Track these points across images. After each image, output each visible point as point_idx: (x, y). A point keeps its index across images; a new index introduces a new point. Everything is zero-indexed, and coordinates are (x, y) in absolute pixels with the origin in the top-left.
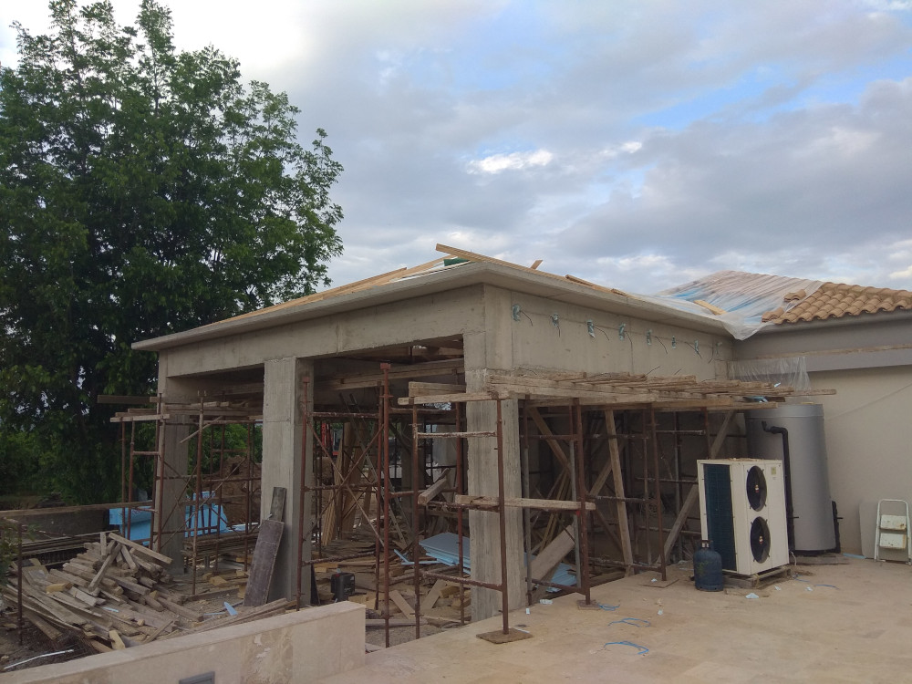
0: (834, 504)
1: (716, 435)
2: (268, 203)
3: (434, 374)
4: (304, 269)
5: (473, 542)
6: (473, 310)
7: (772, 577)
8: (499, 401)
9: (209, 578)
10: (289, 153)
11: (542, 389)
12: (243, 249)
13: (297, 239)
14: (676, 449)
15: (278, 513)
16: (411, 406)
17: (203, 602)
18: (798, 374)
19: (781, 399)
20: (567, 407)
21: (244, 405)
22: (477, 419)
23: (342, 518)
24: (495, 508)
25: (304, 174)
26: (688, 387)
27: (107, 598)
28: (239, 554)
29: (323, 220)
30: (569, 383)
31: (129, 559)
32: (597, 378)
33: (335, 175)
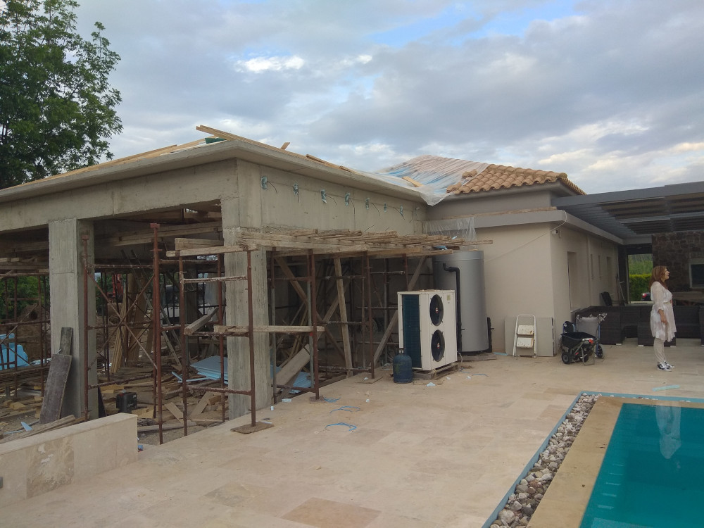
0: (489, 319)
1: (413, 275)
2: (52, 86)
3: (199, 232)
4: (88, 145)
5: (230, 361)
6: (228, 180)
8: (249, 252)
9: (9, 404)
10: (70, 42)
11: (284, 243)
12: (28, 126)
13: (79, 117)
14: (385, 285)
15: (66, 348)
16: (177, 257)
17: (3, 423)
18: (469, 230)
19: (456, 248)
20: (305, 256)
21: (33, 260)
22: (233, 267)
23: (129, 350)
24: (246, 334)
25: (85, 62)
26: (392, 240)
28: (36, 384)
29: (103, 102)
30: (305, 238)
32: (326, 234)
33: (113, 63)
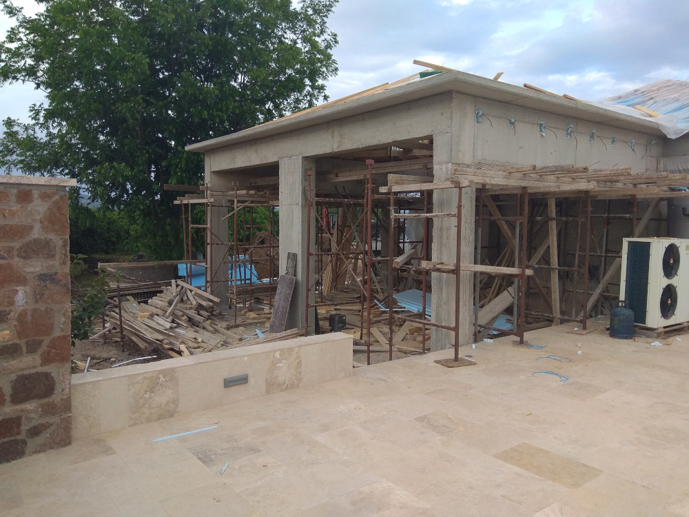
1: (641, 219)
2: (280, 33)
3: (408, 169)
4: (308, 88)
5: (434, 296)
6: (442, 114)
7: (675, 330)
8: (460, 188)
9: (245, 313)
11: (496, 179)
12: (261, 72)
13: (302, 62)
14: (605, 230)
15: (291, 270)
16: (389, 193)
17: (242, 328)
20: (516, 195)
21: (265, 193)
22: (441, 204)
23: (337, 277)
24: (453, 272)
25: (308, 7)
27: (178, 323)
28: (265, 298)
29: (323, 45)
30: (520, 175)
31: (191, 298)
32: (544, 170)
33: (332, 7)
